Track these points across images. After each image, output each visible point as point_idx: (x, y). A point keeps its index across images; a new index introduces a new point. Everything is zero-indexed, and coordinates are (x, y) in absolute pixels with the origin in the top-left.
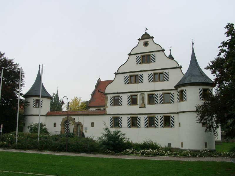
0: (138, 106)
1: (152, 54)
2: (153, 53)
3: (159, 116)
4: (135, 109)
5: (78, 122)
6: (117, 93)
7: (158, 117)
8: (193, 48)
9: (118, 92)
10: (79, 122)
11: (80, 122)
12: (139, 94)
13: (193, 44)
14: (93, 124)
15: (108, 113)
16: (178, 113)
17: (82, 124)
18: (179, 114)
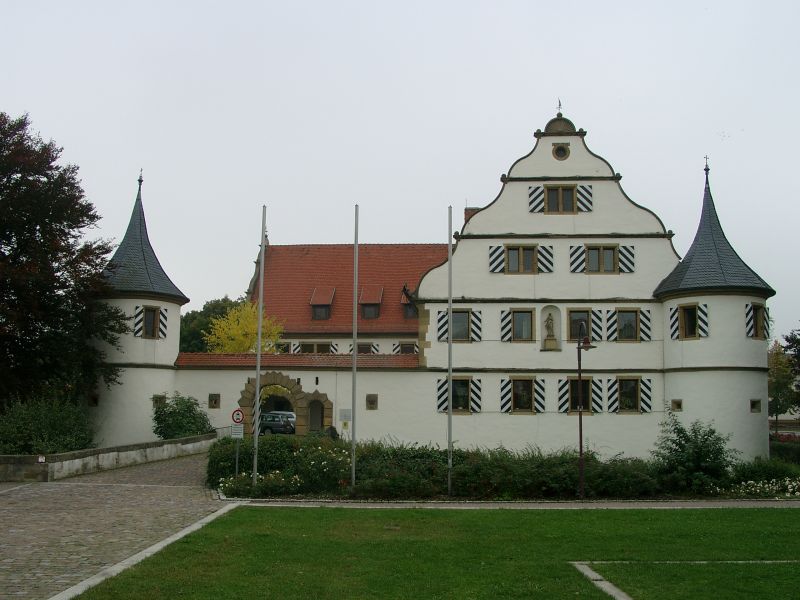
0: (538, 345)
1: (582, 187)
2: (586, 184)
3: (605, 377)
4: (525, 356)
5: (312, 392)
6: (463, 300)
7: (601, 381)
8: (707, 183)
9: (468, 296)
10: (316, 391)
11: (321, 392)
12: (539, 307)
13: (707, 170)
14: (372, 402)
15: (428, 366)
16: (663, 371)
17: (331, 398)
18: (667, 374)
